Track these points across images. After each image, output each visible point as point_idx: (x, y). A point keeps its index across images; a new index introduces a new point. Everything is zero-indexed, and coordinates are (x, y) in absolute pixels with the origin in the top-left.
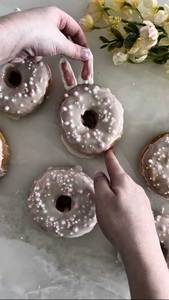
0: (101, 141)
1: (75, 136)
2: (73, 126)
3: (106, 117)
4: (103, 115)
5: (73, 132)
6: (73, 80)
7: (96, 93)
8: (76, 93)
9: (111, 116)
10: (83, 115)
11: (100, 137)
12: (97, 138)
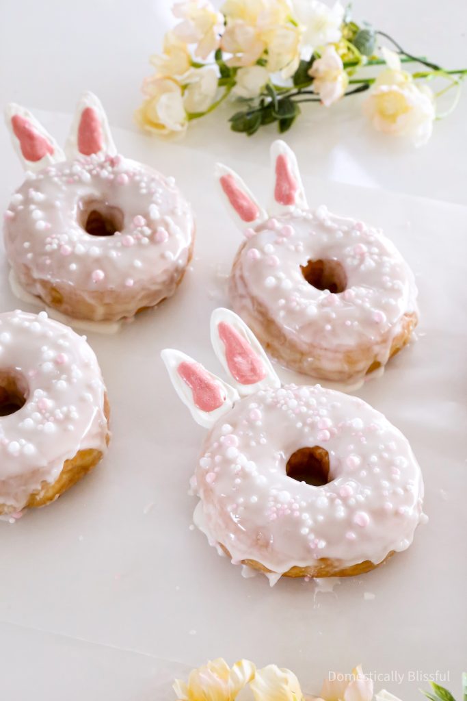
0: (373, 310)
2: (287, 285)
3: (368, 258)
5: (293, 298)
7: (326, 218)
9: (381, 255)
11: (366, 299)
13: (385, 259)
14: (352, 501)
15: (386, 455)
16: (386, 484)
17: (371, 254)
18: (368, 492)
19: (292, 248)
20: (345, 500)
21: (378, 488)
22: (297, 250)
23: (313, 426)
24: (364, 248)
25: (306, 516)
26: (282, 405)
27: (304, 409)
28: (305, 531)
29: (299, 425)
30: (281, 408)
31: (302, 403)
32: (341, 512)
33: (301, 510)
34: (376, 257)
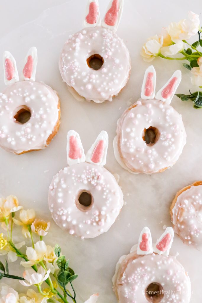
0: (152, 162)
1: (130, 145)
2: (132, 135)
3: (168, 141)
4: (165, 138)
5: (130, 141)
6: (152, 92)
7: (169, 115)
8: (150, 106)
9: (173, 143)
10: (146, 129)
11: (153, 157)
12: (150, 156)
13: (173, 145)
14: (91, 80)
15: (114, 76)
16: (105, 84)
17: (170, 140)
18: (98, 82)
19: (147, 120)
20: (90, 78)
21: (102, 83)
22: (148, 122)
23: (106, 51)
24: (170, 136)
25: (76, 73)
26: (105, 38)
27: (109, 44)
28: (72, 77)
29: (103, 48)
30: (104, 39)
31: (110, 42)
32: (85, 81)
33: (77, 71)
34: (170, 143)
